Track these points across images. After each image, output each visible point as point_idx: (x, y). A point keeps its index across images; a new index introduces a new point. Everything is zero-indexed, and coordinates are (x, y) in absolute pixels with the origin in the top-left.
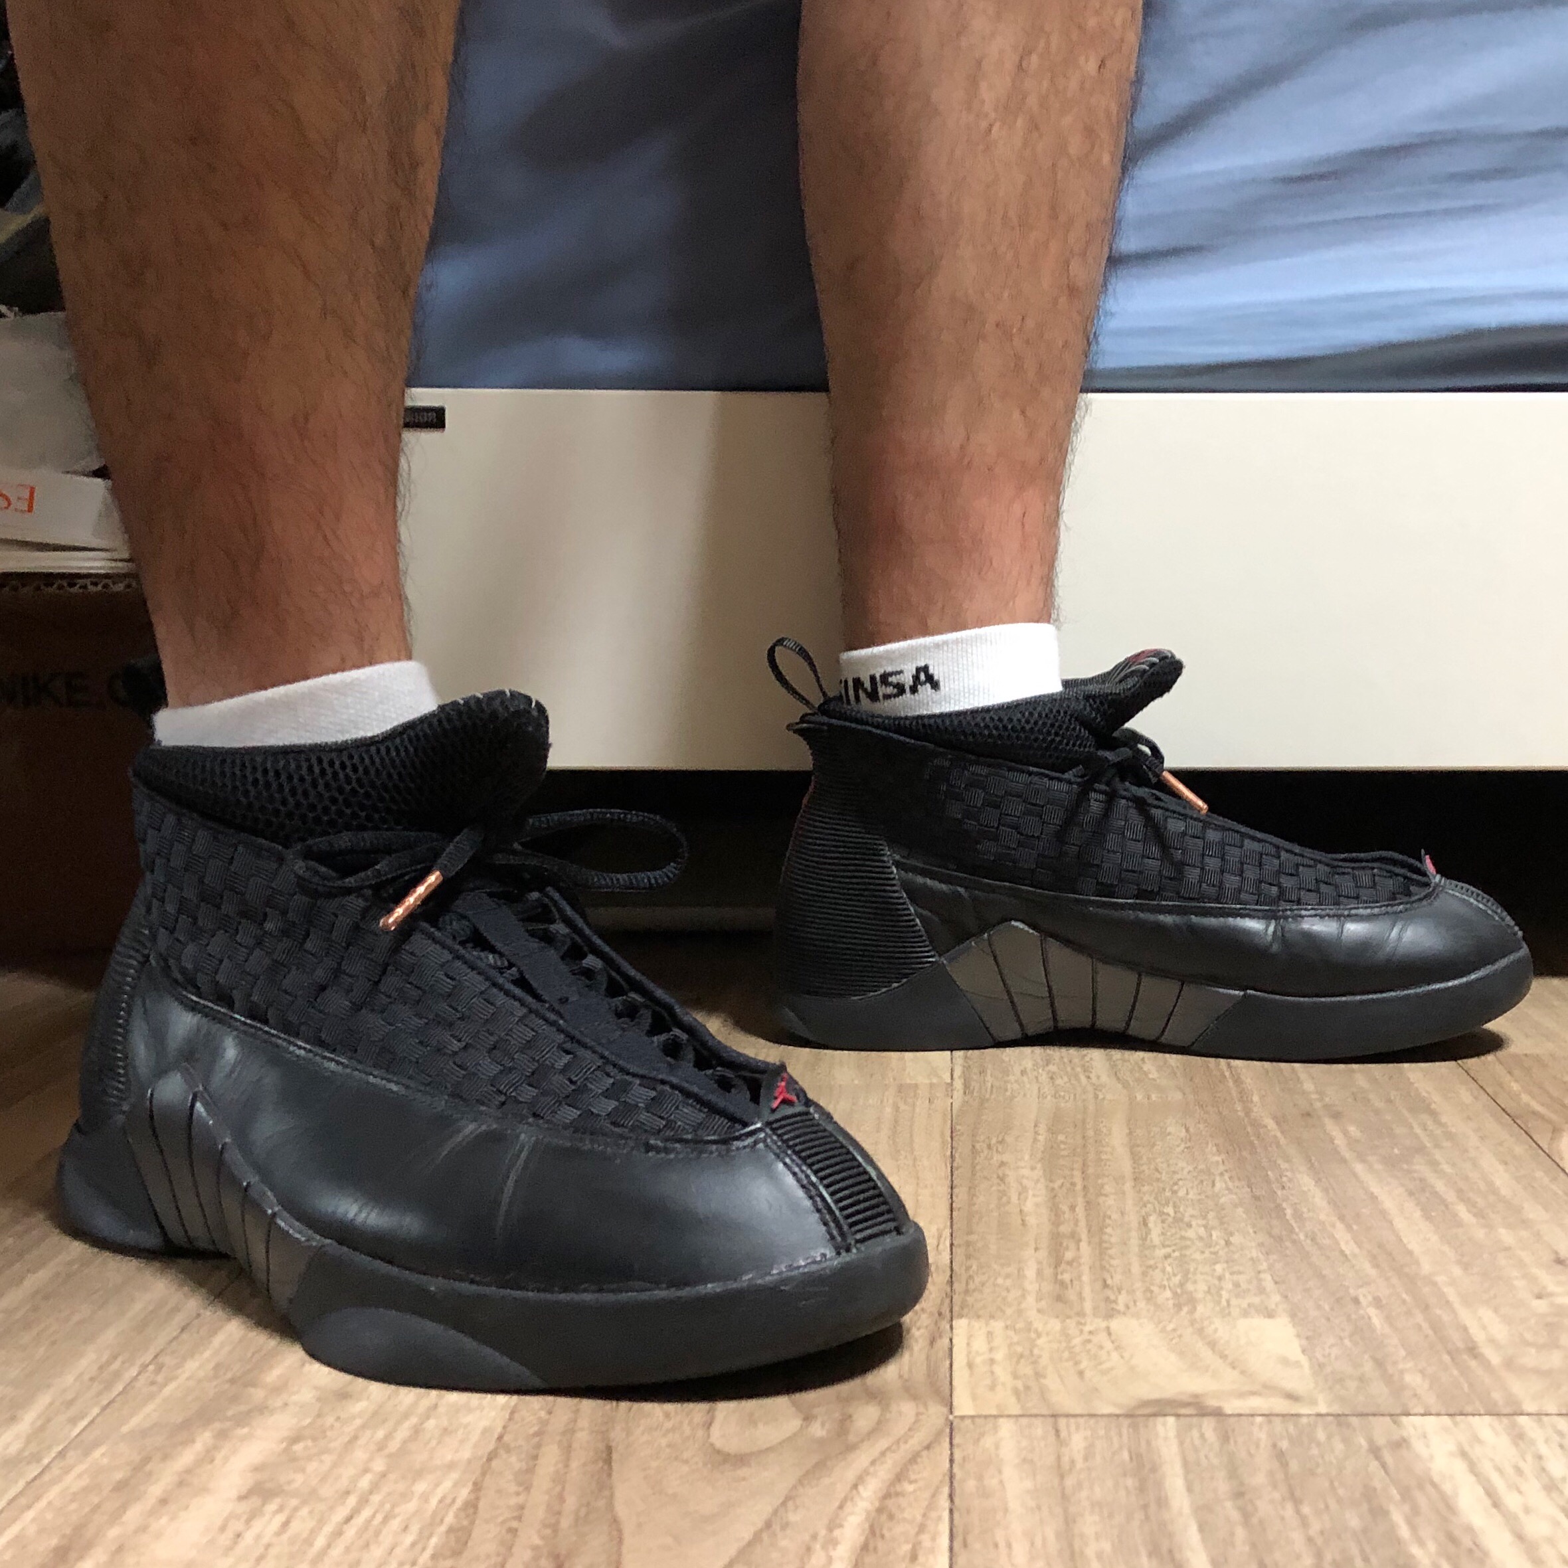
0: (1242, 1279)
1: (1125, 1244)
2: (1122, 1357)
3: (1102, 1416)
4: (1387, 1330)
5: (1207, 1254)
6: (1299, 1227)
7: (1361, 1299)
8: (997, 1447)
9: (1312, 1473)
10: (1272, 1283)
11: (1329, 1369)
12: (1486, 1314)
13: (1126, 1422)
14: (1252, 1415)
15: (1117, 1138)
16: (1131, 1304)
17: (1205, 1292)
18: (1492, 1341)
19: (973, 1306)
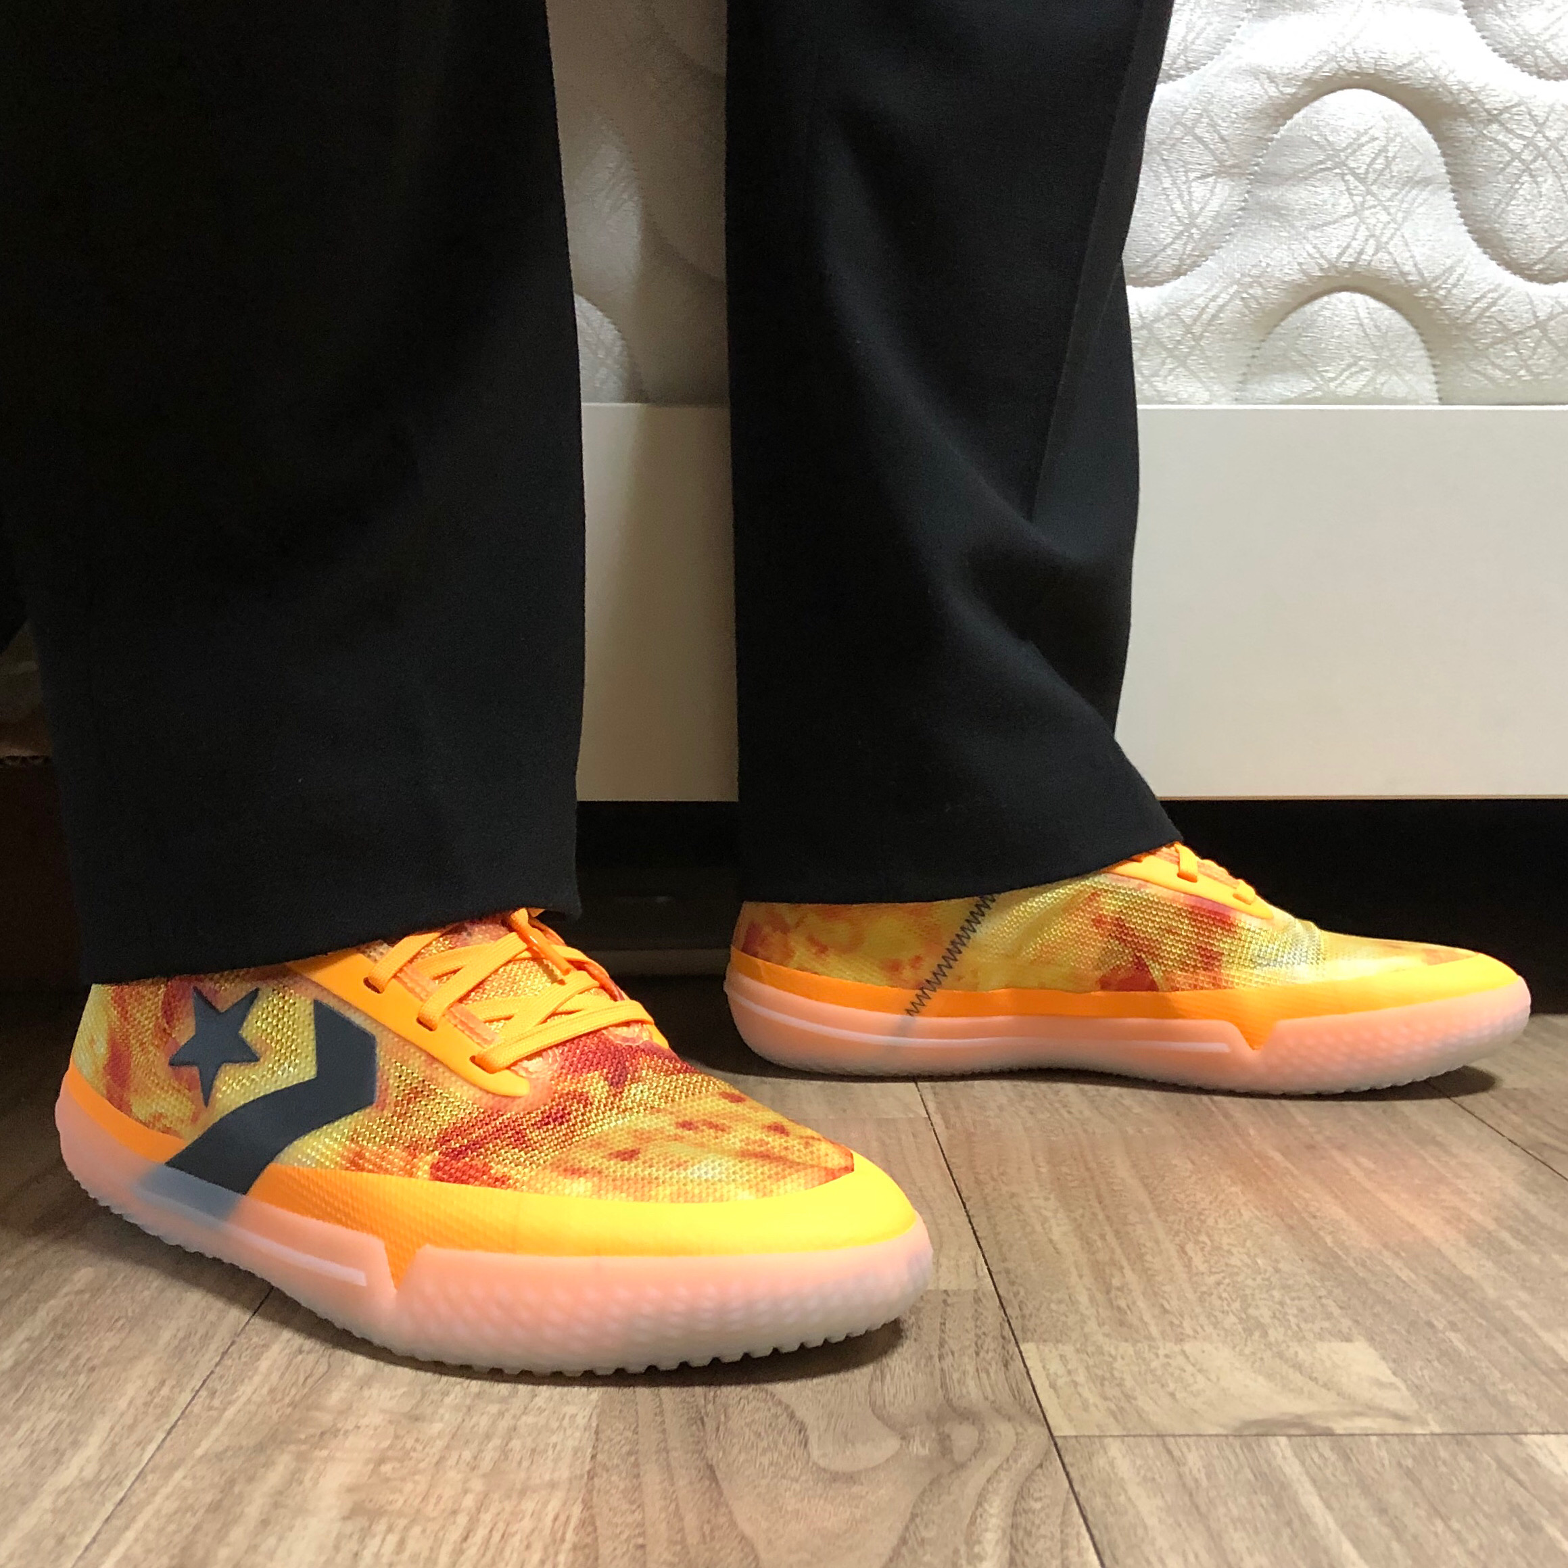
0: (1304, 1304)
1: (1170, 1271)
2: (1209, 1380)
3: (1210, 1436)
4: (1473, 1353)
6: (1346, 1255)
7: (1436, 1323)
8: (1112, 1466)
9: (1448, 1490)
10: (1338, 1308)
11: (1427, 1391)
13: (1237, 1443)
14: (1365, 1435)
15: (1123, 1171)
16: (1199, 1329)
17: (1271, 1317)
19: (1035, 1331)
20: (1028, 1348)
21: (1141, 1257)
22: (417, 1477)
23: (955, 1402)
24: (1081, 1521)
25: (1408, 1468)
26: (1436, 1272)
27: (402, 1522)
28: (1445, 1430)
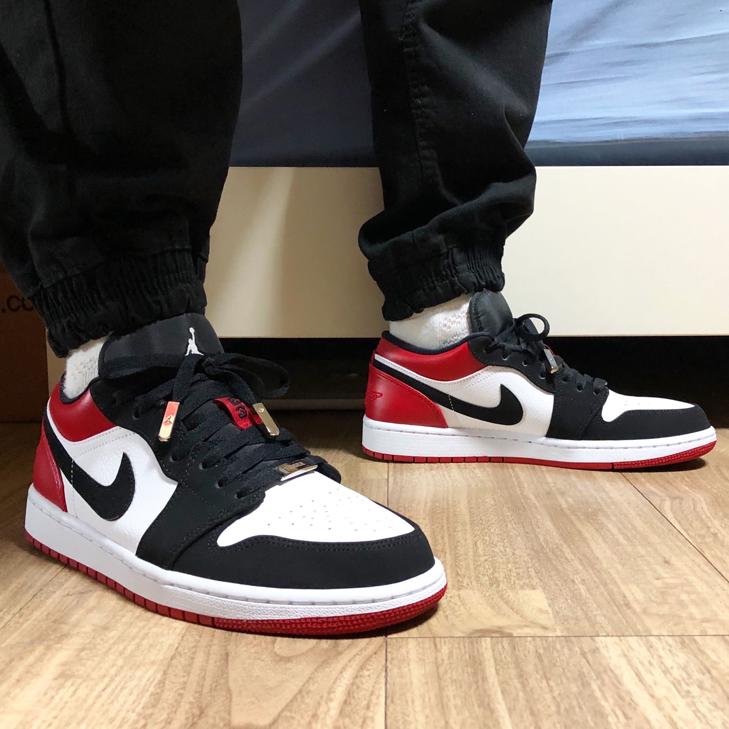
0: (520, 571)
1: (467, 554)
2: (466, 609)
3: (457, 637)
4: (588, 596)
5: (504, 559)
6: (546, 546)
7: (576, 580)
8: (408, 652)
9: (555, 665)
10: (535, 573)
11: (561, 615)
12: (634, 588)
13: (467, 640)
14: (526, 637)
15: (462, 505)
16: (470, 583)
17: (503, 578)
18: (636, 600)
25: (540, 654)
28: (563, 634)
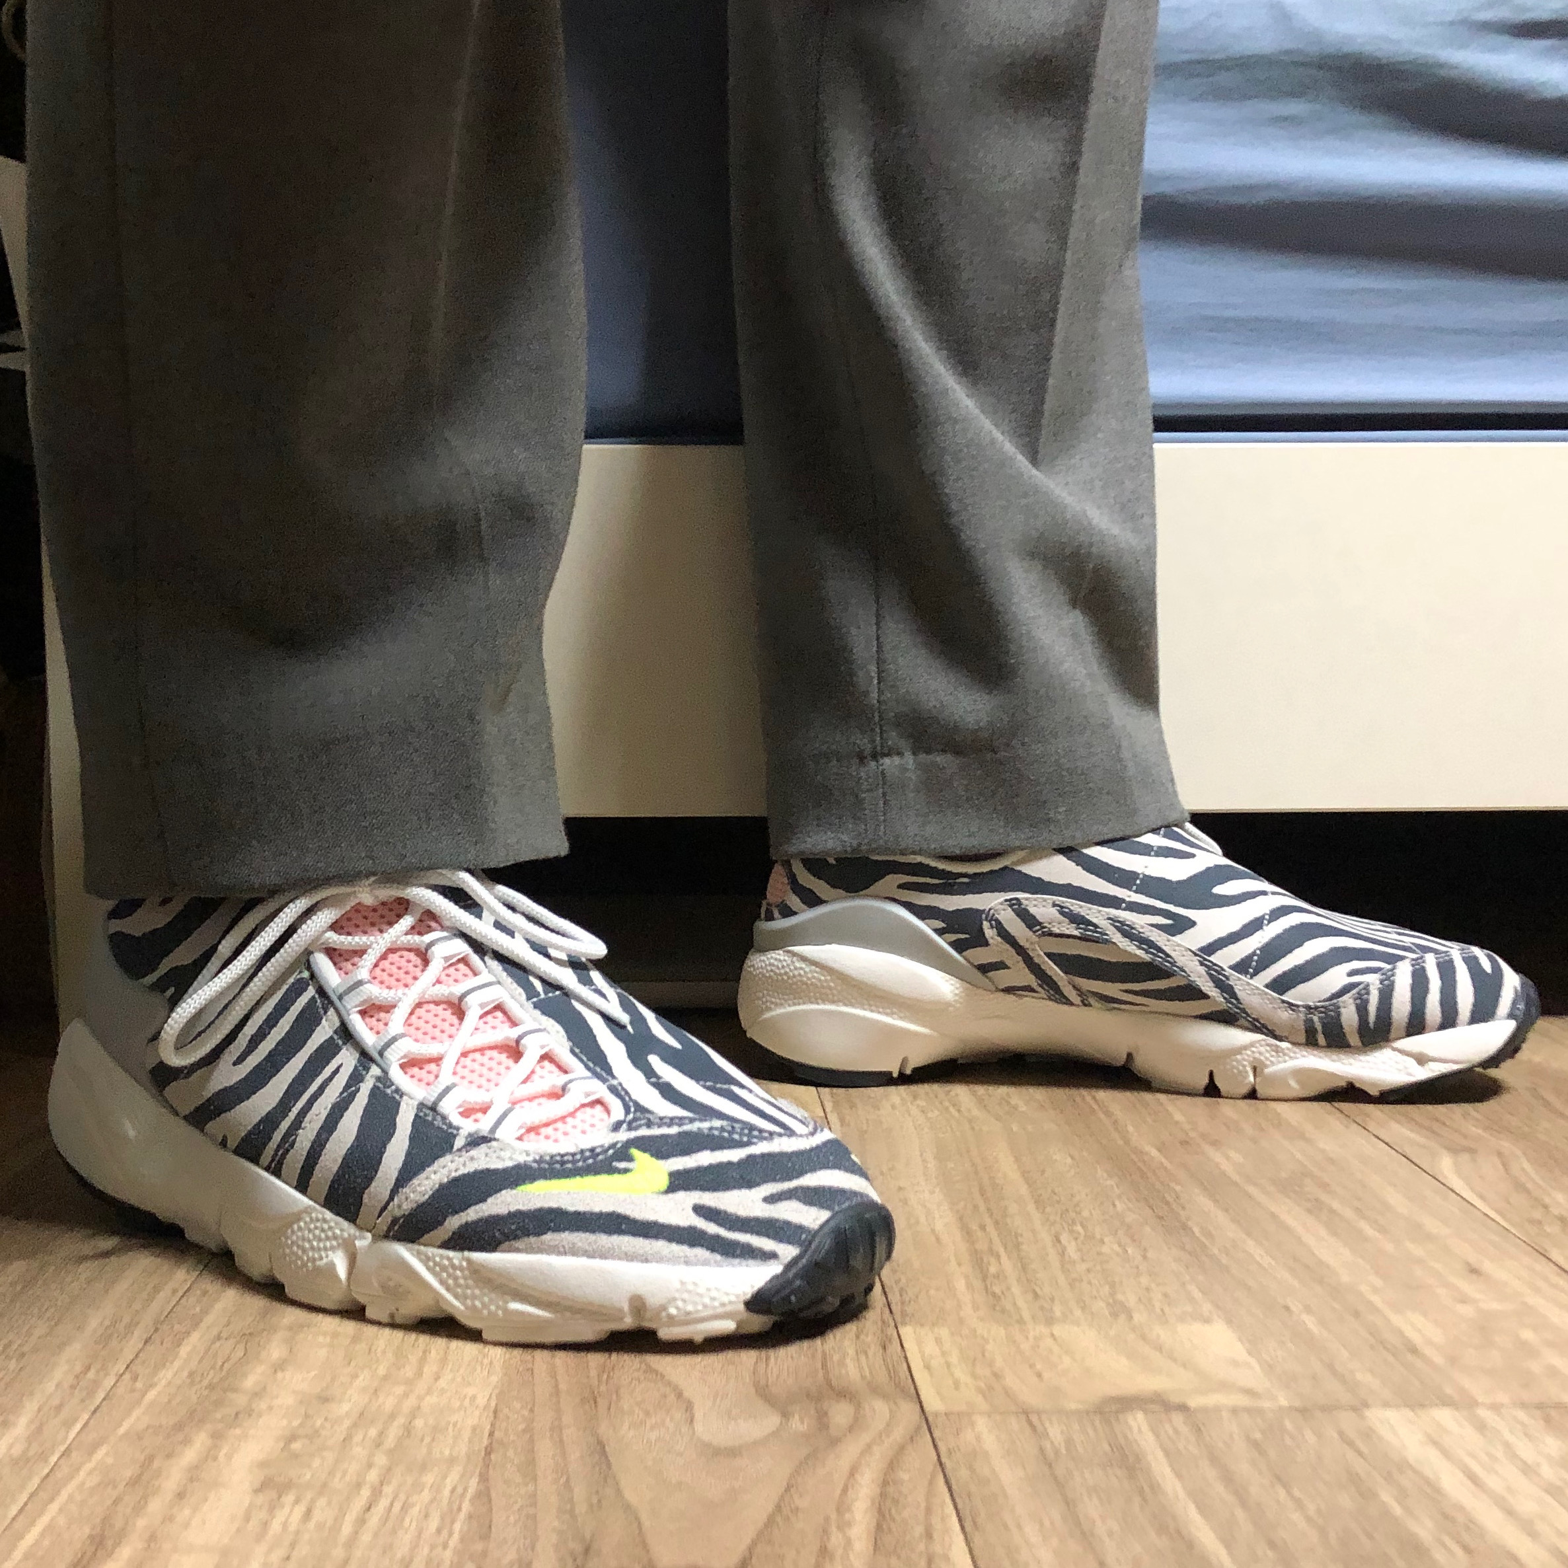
0: (1169, 1289)
1: (1045, 1259)
2: (1074, 1360)
3: (1072, 1412)
4: (1325, 1334)
5: (1128, 1268)
6: (1211, 1243)
7: (1291, 1306)
8: (978, 1440)
9: (1292, 1460)
10: (1200, 1293)
11: (1279, 1370)
13: (1096, 1417)
14: (1218, 1410)
15: (1006, 1165)
16: (1067, 1313)
17: (1136, 1302)
18: (1429, 1342)
19: (913, 1315)
20: (907, 1332)
21: (1017, 1246)
22: (325, 1454)
23: (834, 1383)
24: (946, 1490)
25: (1256, 1441)
26: (1295, 1259)
27: (309, 1495)
28: (1293, 1404)
